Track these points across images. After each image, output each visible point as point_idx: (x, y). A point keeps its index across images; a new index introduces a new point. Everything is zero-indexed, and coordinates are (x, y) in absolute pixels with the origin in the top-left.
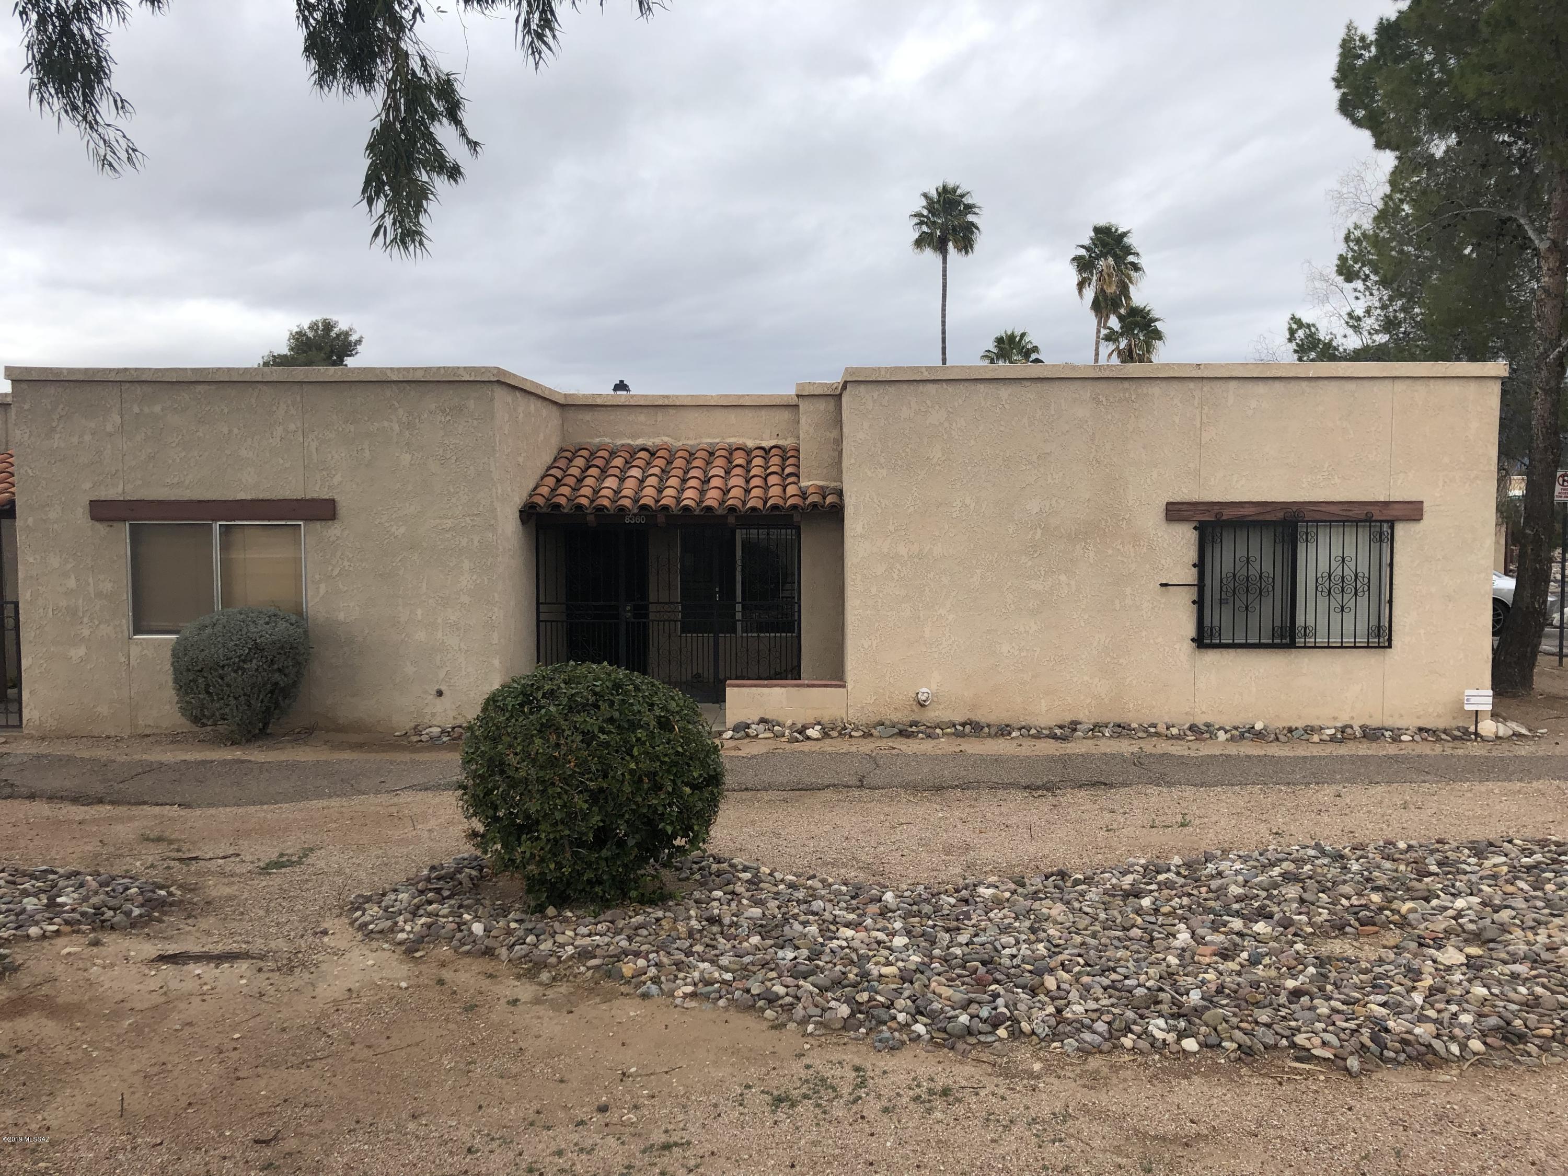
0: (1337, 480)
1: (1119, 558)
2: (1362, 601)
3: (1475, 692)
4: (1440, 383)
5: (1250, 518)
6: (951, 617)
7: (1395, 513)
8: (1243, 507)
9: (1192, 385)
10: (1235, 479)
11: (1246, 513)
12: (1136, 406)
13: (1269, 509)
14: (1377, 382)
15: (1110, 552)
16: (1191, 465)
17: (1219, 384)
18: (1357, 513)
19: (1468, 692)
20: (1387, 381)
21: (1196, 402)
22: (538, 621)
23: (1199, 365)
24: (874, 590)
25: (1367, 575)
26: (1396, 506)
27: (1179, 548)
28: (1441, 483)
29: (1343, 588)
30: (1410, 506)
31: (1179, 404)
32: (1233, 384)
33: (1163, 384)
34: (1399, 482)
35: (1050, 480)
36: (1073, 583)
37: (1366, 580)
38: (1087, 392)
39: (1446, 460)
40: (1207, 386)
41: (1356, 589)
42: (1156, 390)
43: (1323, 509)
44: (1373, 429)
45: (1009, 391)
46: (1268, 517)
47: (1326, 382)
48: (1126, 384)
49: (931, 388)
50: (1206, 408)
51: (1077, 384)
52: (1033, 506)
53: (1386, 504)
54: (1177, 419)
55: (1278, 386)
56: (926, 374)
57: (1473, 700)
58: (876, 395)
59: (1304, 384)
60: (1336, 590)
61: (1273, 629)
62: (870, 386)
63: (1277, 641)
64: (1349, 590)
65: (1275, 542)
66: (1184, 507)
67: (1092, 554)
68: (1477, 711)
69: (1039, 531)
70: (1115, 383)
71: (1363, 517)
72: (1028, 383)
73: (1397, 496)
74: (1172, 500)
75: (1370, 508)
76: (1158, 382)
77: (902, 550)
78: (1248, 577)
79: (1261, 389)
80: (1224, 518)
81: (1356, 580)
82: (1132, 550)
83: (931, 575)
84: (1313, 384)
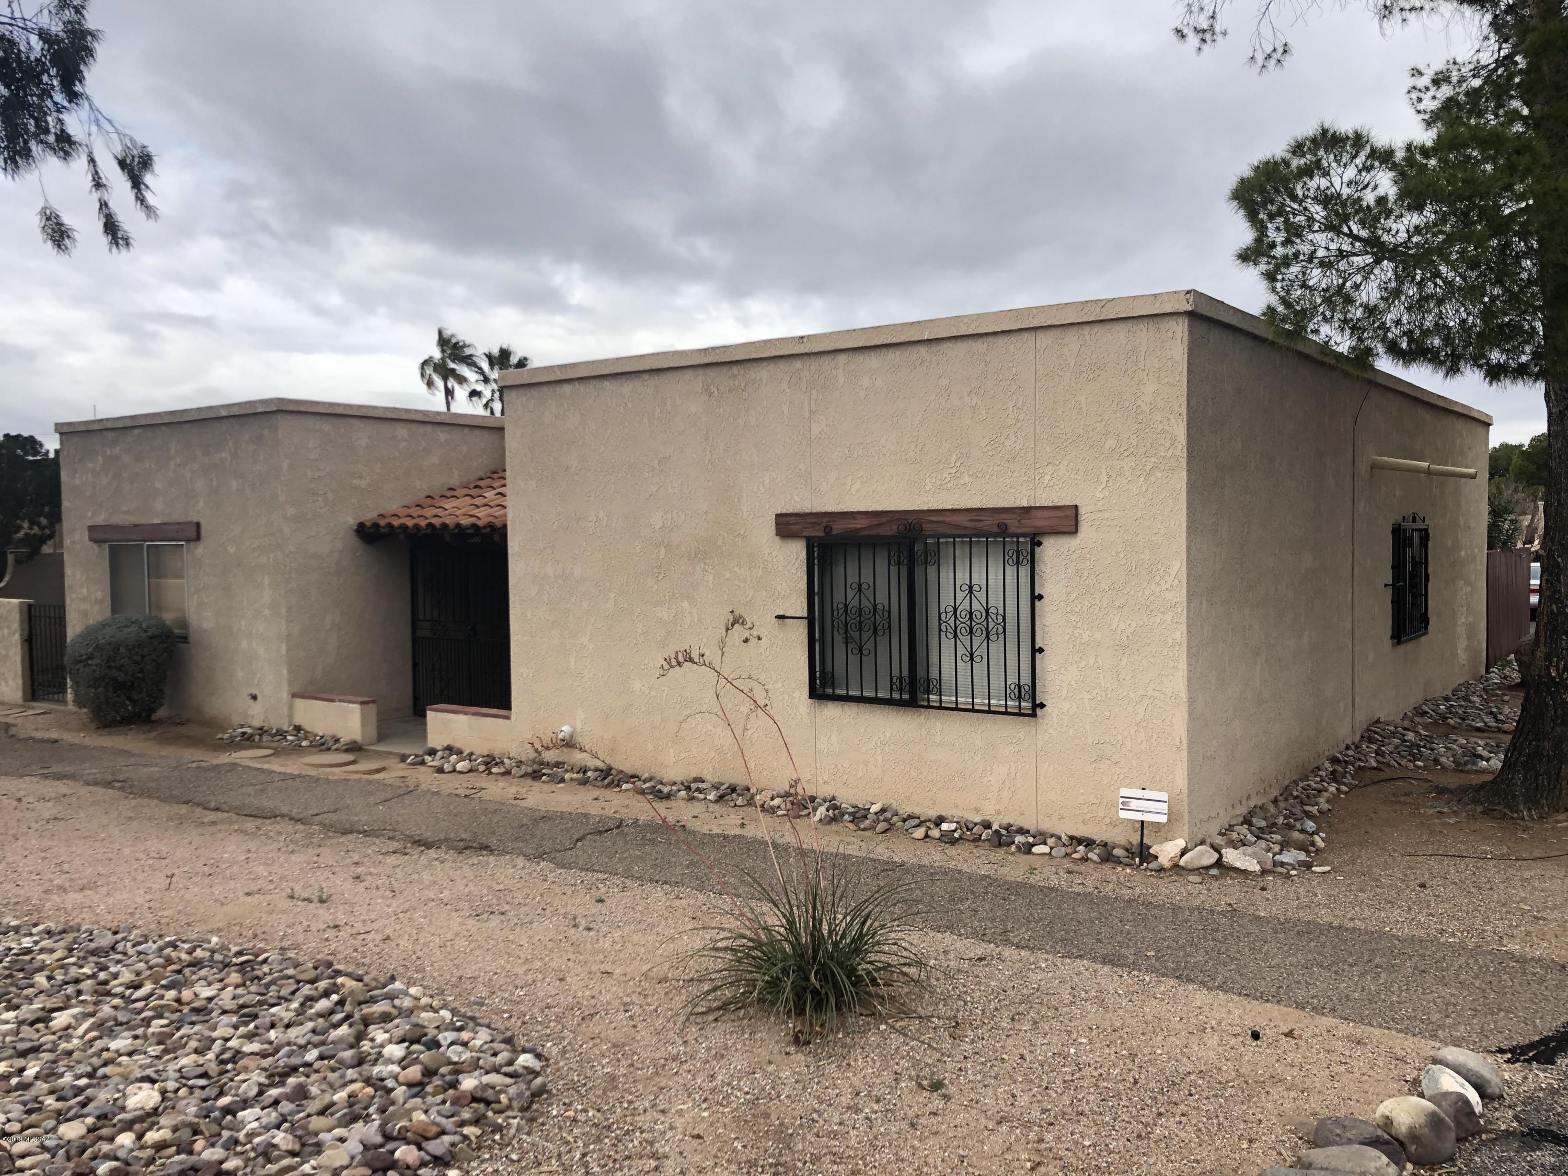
0: (967, 479)
1: (737, 582)
2: (996, 647)
3: (1139, 793)
4: (1097, 330)
5: (862, 533)
6: (591, 646)
7: (1038, 523)
8: (855, 519)
9: (798, 364)
10: (849, 482)
11: (858, 526)
12: (746, 394)
13: (884, 520)
14: (1014, 338)
15: (728, 575)
16: (802, 467)
17: (826, 360)
18: (989, 523)
19: (1124, 792)
20: (1026, 335)
21: (804, 387)
22: (415, 640)
23: (802, 337)
24: (529, 614)
25: (1001, 612)
26: (1039, 514)
27: (794, 571)
28: (1104, 478)
29: (971, 628)
30: (1059, 513)
31: (787, 390)
32: (842, 359)
33: (771, 366)
34: (1048, 477)
35: (670, 490)
36: (695, 611)
37: (1000, 618)
38: (698, 381)
39: (1111, 443)
40: (814, 364)
41: (987, 629)
42: (763, 373)
43: (948, 519)
44: (1011, 404)
45: (631, 386)
46: (882, 531)
47: (949, 344)
48: (735, 369)
49: (567, 388)
50: (814, 392)
51: (689, 374)
52: (657, 520)
53: (1027, 510)
54: (785, 409)
55: (893, 356)
56: (558, 373)
57: (1134, 804)
58: (524, 399)
59: (923, 350)
60: (963, 631)
61: (891, 678)
62: (521, 391)
63: (896, 696)
64: (979, 632)
65: (889, 564)
66: (792, 520)
67: (711, 577)
68: (1142, 822)
69: (663, 550)
70: (724, 370)
71: (996, 530)
72: (646, 377)
73: (1044, 499)
74: (784, 511)
75: (1004, 518)
76: (765, 364)
77: (550, 570)
78: (860, 609)
79: (873, 361)
80: (835, 532)
81: (987, 618)
82: (748, 573)
83: (573, 599)
84: (934, 348)
